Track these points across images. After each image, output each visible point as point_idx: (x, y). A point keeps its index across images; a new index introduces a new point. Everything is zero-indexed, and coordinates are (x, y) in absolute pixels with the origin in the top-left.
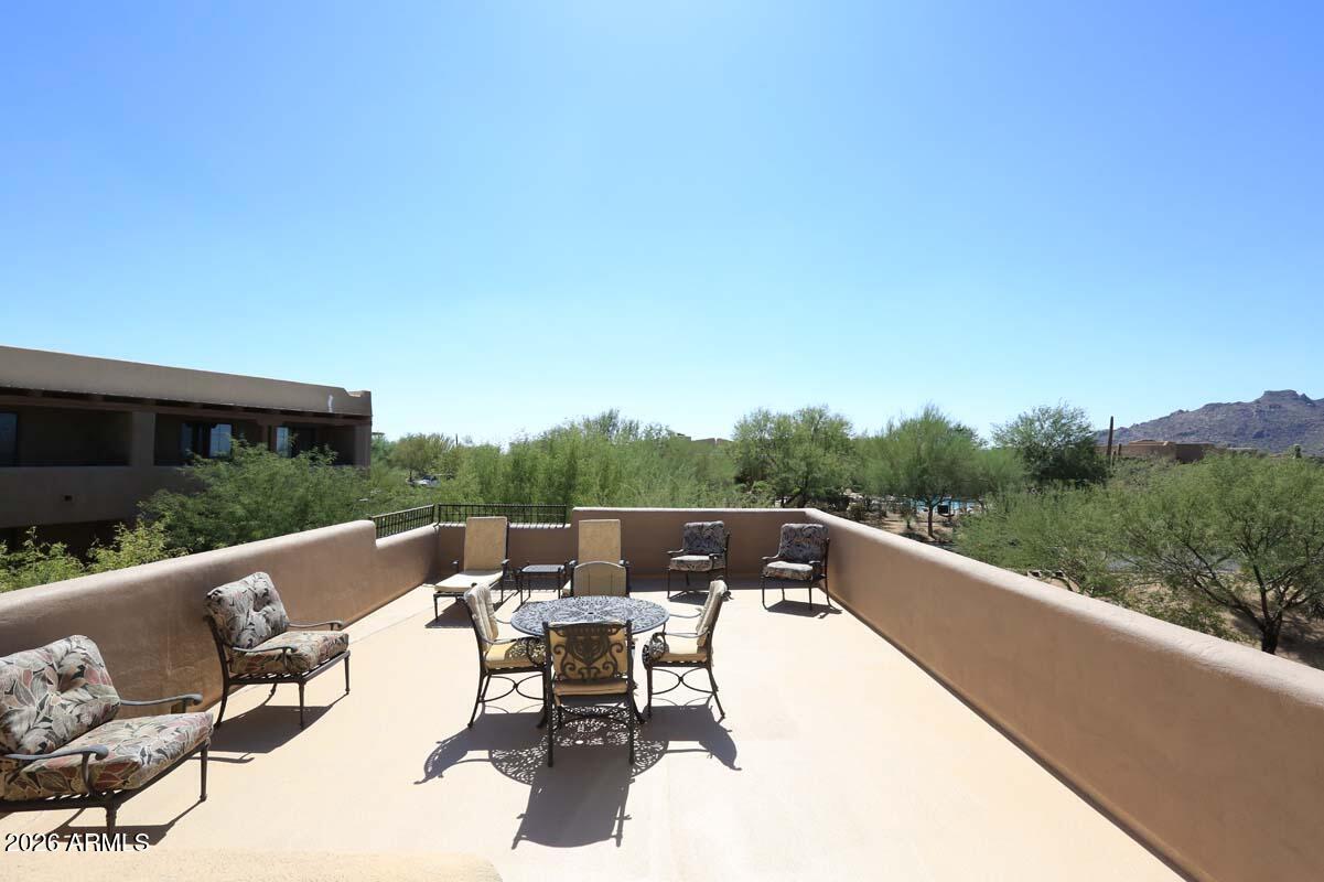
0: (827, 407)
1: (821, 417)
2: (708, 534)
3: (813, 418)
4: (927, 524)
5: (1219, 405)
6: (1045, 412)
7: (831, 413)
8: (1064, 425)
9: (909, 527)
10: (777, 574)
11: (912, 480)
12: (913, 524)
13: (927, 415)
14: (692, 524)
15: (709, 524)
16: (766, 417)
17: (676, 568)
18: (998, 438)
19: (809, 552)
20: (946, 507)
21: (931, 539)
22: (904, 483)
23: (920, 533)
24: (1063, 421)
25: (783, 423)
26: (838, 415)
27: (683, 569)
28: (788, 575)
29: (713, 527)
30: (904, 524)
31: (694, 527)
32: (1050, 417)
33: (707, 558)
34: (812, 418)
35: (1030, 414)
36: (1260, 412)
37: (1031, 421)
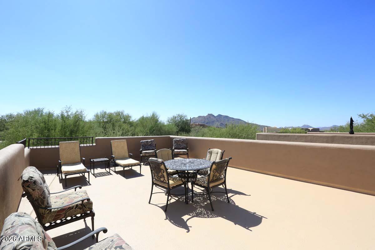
0: (124, 111)
1: (122, 114)
2: (150, 143)
3: (120, 114)
5: (201, 116)
6: (179, 115)
7: (125, 113)
10: (178, 153)
13: (153, 115)
14: (144, 141)
15: (150, 140)
16: (105, 113)
17: (144, 155)
18: (168, 121)
19: (183, 146)
24: (182, 118)
25: (110, 115)
26: (128, 114)
27: (147, 155)
28: (182, 153)
29: (151, 141)
31: (144, 142)
33: (153, 151)
34: (118, 114)
36: (207, 118)
37: (175, 117)
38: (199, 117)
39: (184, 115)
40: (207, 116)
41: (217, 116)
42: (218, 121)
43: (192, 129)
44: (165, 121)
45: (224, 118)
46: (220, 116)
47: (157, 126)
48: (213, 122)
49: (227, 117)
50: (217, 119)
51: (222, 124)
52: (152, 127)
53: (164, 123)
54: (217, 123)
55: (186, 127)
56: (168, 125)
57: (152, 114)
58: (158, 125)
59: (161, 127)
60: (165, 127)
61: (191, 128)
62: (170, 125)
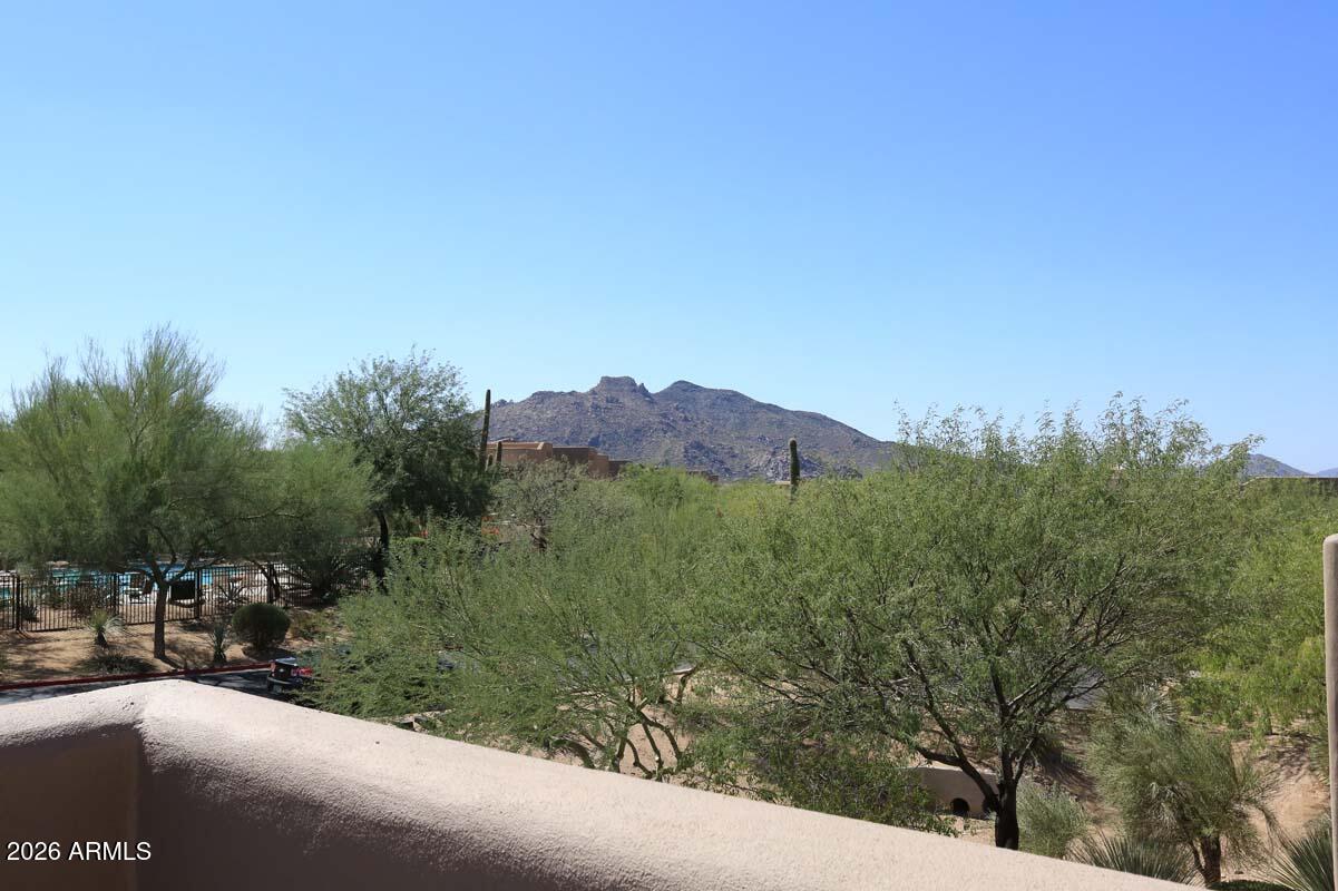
4: (151, 629)
5: (549, 394)
6: (386, 372)
8: (423, 399)
9: (100, 640)
11: (123, 521)
12: (113, 632)
13: (157, 360)
18: (297, 422)
20: (192, 582)
21: (163, 667)
22: (102, 526)
23: (132, 653)
24: (421, 392)
30: (87, 635)
32: (395, 381)
35: (359, 376)
36: (596, 407)
37: (361, 391)
38: (541, 397)
39: (433, 366)
40: (593, 392)
41: (666, 394)
42: (669, 427)
43: (501, 488)
44: (264, 420)
45: (713, 405)
46: (684, 392)
47: (194, 465)
48: (638, 434)
49: (732, 400)
50: (665, 416)
51: (699, 446)
52: (140, 470)
53: (261, 438)
54: (667, 442)
55: (449, 471)
56: (297, 455)
57: (140, 356)
58: (203, 451)
59: (227, 465)
60: (263, 468)
61: (497, 476)
62: (316, 454)
